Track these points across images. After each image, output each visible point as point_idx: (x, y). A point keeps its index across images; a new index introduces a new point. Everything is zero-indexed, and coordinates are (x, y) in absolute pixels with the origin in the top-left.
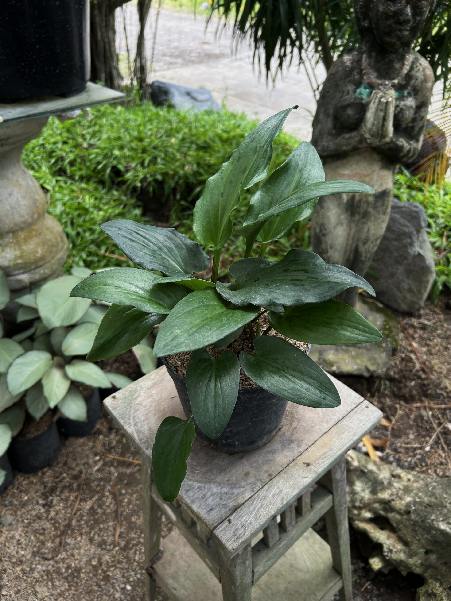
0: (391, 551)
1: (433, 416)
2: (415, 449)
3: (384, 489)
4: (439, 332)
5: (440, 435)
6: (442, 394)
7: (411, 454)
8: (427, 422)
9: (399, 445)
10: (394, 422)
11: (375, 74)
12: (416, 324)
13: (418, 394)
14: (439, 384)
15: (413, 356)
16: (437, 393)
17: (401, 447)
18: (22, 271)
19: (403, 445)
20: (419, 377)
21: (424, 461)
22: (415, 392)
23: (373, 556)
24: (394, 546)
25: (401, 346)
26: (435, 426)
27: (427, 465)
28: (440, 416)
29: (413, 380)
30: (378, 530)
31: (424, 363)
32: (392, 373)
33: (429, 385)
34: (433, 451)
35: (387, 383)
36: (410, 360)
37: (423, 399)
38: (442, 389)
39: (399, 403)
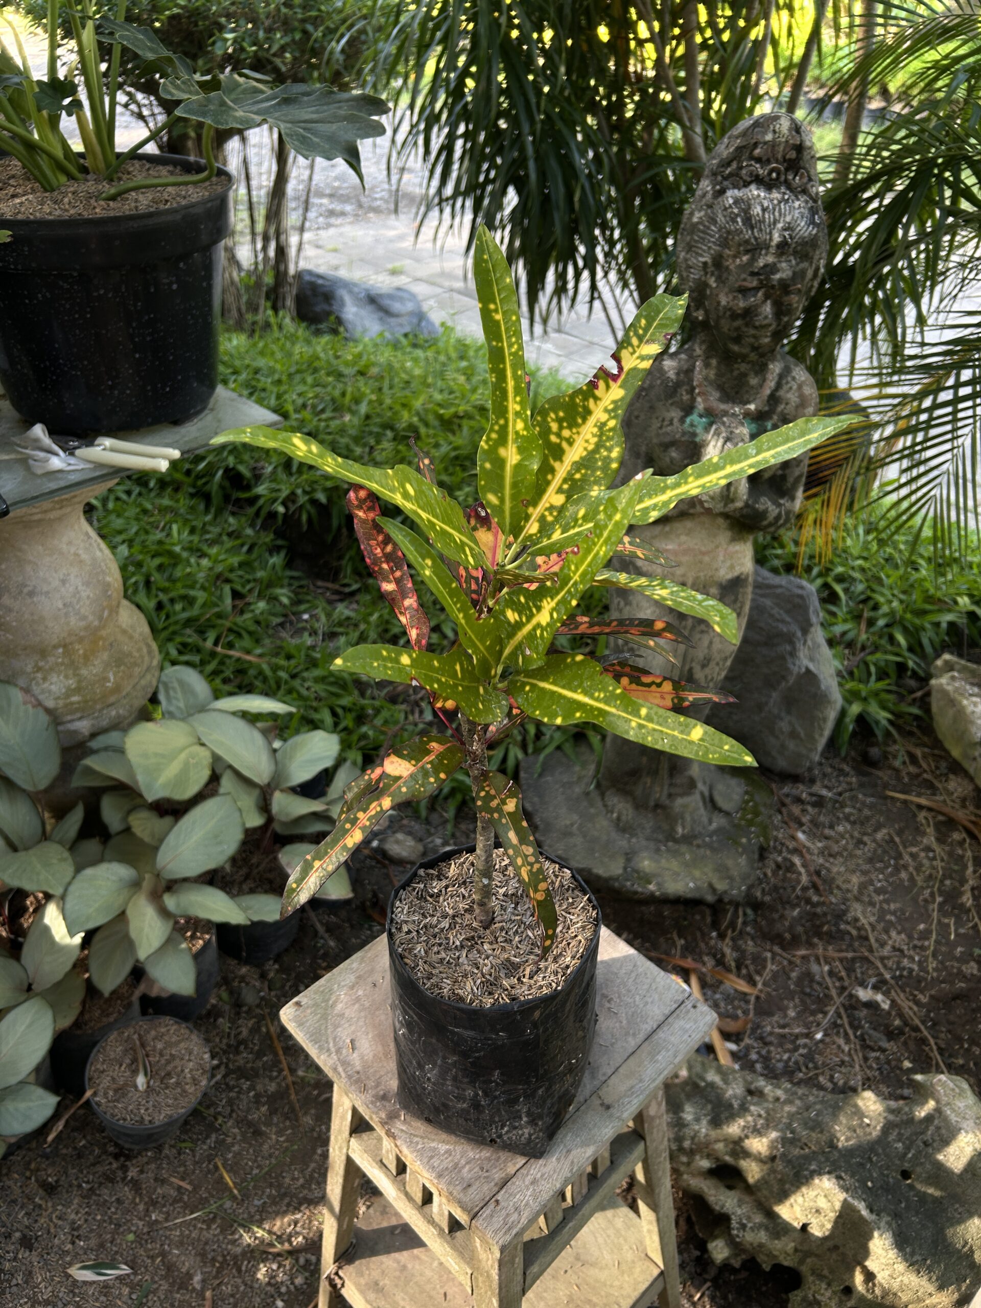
0: (743, 1227)
1: (831, 973)
2: (797, 1037)
3: (732, 1116)
4: (847, 810)
5: (842, 1011)
6: (849, 933)
7: (790, 1046)
8: (819, 984)
9: (769, 1029)
10: (760, 986)
11: (717, 394)
12: (804, 795)
13: (806, 932)
14: (845, 912)
15: (797, 861)
16: (839, 931)
17: (771, 1033)
18: (78, 715)
19: (777, 1030)
20: (808, 901)
21: (812, 1060)
22: (800, 929)
23: (715, 1238)
24: (749, 1218)
25: (776, 839)
26: (834, 993)
27: (816, 1068)
28: (843, 974)
29: (798, 905)
30: (722, 1189)
31: (818, 873)
32: (759, 894)
33: (825, 914)
34: (828, 1040)
35: (749, 911)
36: (791, 867)
37: (816, 940)
38: (848, 923)
39: (771, 951)
